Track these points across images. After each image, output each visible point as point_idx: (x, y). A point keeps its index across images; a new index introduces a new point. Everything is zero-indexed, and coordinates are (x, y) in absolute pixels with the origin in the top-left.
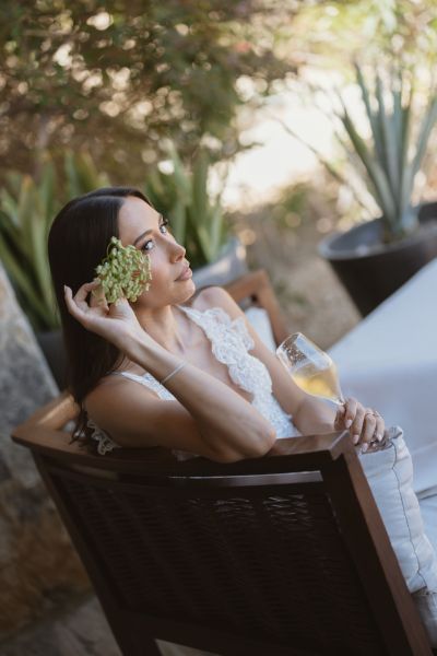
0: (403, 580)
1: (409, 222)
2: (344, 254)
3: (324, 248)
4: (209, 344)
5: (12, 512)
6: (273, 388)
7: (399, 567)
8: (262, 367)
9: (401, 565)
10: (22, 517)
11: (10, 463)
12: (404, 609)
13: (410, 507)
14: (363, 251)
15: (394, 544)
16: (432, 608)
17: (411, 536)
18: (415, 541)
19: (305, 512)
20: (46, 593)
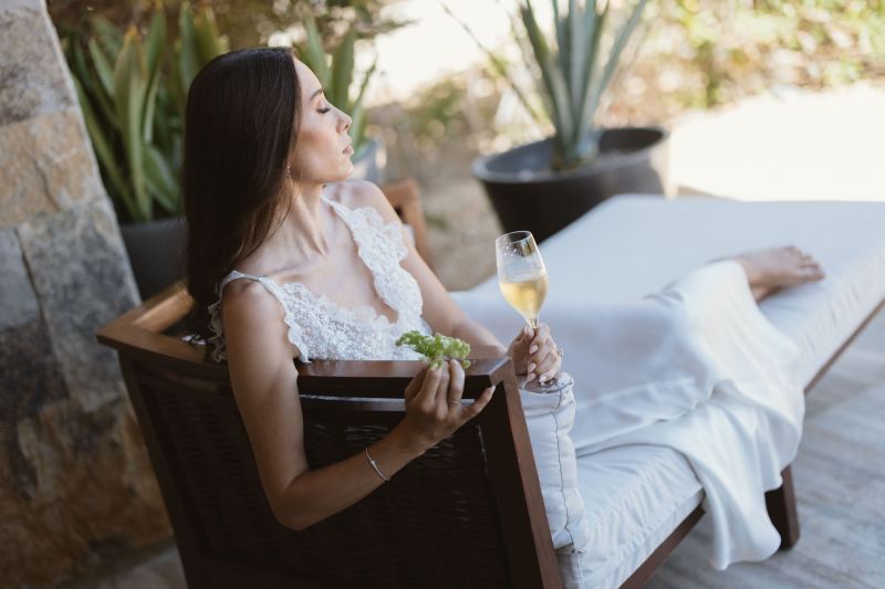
0: (548, 533)
1: (587, 149)
2: (505, 177)
3: (479, 168)
4: (355, 248)
5: (65, 440)
6: (424, 309)
7: (545, 517)
8: (412, 282)
9: (548, 516)
10: (76, 448)
11: (69, 379)
12: (546, 564)
13: (566, 455)
14: (526, 176)
15: (545, 492)
16: (575, 569)
17: (562, 486)
18: (567, 492)
19: (451, 446)
20: (94, 545)
